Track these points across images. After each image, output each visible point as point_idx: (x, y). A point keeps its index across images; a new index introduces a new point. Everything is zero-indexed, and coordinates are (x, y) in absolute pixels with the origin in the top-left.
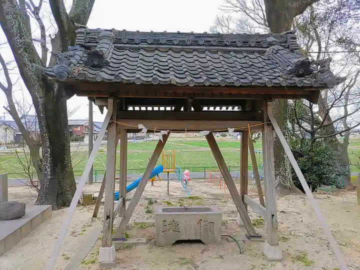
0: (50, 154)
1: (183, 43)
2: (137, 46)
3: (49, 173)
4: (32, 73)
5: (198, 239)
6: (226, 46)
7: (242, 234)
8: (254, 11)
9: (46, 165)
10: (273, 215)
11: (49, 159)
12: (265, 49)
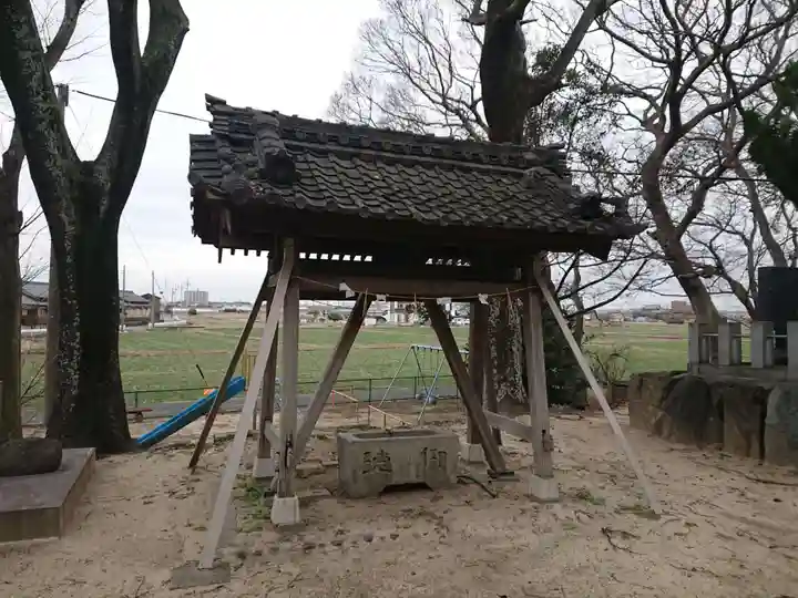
0: (80, 343)
1: (398, 150)
2: (321, 147)
3: (75, 383)
4: (60, 173)
5: (421, 480)
6: (464, 160)
7: (482, 474)
8: (420, 74)
9: (68, 365)
10: (544, 431)
11: (75, 352)
12: (522, 171)
